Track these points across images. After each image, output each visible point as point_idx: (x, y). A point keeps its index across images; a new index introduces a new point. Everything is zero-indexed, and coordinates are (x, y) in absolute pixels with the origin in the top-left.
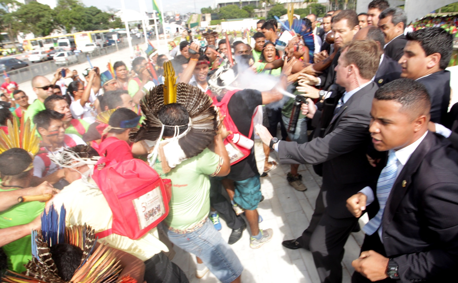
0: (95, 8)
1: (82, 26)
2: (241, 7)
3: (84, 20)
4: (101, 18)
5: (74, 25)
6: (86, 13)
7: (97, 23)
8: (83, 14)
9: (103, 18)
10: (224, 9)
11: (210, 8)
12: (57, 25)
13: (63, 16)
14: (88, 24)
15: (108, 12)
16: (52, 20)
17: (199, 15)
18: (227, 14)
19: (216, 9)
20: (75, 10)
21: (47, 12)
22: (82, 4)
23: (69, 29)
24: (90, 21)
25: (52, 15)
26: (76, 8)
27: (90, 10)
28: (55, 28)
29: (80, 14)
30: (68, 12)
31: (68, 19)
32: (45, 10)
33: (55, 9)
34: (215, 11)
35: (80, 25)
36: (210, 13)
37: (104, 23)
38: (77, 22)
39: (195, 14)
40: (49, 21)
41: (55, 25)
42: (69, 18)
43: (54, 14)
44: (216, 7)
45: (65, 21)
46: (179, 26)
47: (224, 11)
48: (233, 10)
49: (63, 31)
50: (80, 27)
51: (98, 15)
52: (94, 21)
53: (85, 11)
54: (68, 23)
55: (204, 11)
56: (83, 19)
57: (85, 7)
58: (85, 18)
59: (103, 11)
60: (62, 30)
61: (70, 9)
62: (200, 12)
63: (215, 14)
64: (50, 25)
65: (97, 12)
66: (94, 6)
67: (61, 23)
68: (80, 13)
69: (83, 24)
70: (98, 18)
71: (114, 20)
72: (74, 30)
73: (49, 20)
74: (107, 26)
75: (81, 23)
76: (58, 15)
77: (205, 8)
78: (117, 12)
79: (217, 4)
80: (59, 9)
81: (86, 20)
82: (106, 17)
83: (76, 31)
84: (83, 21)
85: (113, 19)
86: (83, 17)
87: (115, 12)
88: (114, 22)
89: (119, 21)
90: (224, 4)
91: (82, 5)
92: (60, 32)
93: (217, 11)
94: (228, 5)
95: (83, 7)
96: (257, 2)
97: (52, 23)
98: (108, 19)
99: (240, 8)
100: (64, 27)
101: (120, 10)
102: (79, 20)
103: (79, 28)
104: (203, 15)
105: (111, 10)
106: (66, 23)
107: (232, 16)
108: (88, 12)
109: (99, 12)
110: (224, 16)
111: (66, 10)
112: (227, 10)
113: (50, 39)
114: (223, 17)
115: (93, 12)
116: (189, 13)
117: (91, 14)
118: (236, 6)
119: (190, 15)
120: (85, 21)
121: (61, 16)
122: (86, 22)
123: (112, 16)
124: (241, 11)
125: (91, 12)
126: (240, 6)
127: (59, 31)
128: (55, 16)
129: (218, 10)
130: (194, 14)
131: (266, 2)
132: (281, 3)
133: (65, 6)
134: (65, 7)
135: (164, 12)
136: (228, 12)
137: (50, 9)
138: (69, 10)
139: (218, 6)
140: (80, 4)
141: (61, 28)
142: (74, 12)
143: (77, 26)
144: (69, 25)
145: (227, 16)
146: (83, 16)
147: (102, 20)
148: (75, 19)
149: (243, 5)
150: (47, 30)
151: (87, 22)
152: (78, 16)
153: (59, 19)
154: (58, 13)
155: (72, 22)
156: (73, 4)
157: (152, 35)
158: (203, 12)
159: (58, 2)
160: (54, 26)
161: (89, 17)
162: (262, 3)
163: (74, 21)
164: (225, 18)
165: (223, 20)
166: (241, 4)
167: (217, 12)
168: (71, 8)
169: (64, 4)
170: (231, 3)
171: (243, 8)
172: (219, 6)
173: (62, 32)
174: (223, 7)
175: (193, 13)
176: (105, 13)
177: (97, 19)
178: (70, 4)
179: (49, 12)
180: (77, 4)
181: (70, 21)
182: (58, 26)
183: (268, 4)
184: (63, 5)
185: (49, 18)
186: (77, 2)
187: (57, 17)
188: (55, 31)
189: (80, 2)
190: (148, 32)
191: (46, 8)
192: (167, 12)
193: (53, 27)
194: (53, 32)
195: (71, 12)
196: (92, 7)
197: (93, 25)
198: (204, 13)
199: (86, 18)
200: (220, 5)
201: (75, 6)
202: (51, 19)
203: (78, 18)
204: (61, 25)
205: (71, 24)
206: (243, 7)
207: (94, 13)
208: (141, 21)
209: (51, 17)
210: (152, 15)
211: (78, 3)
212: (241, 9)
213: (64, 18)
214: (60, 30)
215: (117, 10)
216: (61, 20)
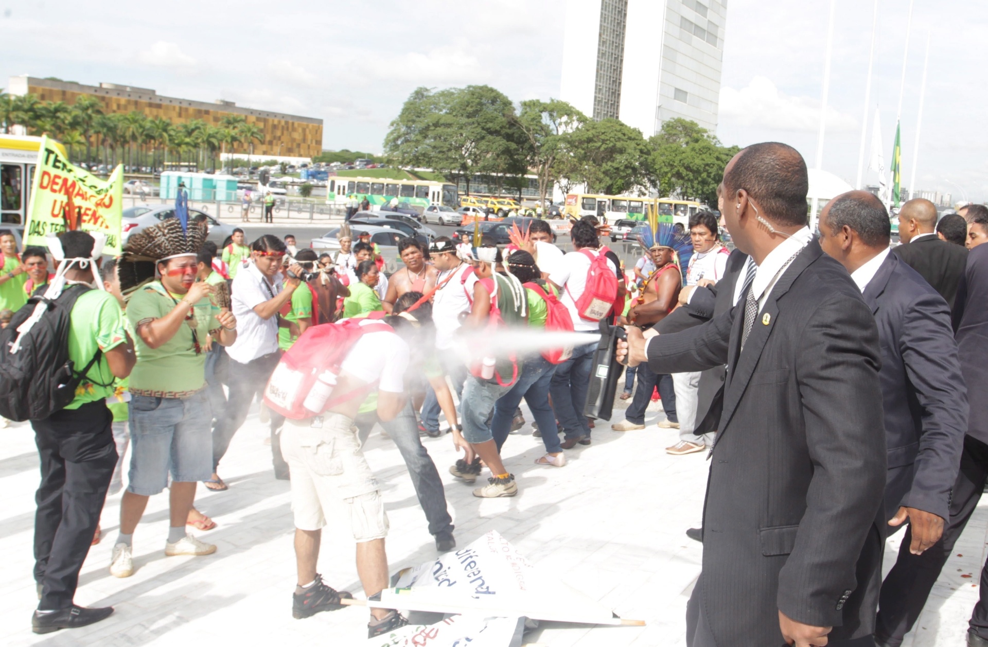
1: (700, 187)
3: (709, 173)
5: (680, 182)
6: (718, 159)
8: (711, 160)
12: (644, 176)
13: (663, 158)
16: (637, 164)
20: (693, 149)
21: (632, 144)
22: (714, 138)
23: (667, 189)
25: (641, 151)
26: (697, 146)
28: (638, 182)
29: (703, 160)
30: (677, 151)
31: (672, 166)
32: (630, 138)
33: (652, 139)
35: (696, 184)
38: (691, 175)
40: (630, 163)
41: (639, 176)
42: (676, 164)
43: (645, 150)
45: (665, 169)
49: (651, 192)
50: (692, 188)
53: (716, 154)
54: (669, 175)
56: (706, 171)
57: (718, 146)
58: (711, 170)
60: (652, 189)
61: (684, 146)
64: (630, 171)
67: (654, 172)
68: (704, 156)
69: (704, 183)
72: (677, 194)
73: (632, 161)
75: (700, 179)
76: (653, 155)
80: (659, 142)
81: (712, 175)
83: (681, 196)
86: (707, 168)
91: (713, 142)
92: (644, 194)
95: (715, 145)
97: (634, 169)
100: (658, 183)
102: (697, 172)
103: (690, 191)
106: (666, 174)
108: (723, 156)
111: (674, 146)
113: (621, 202)
120: (709, 176)
121: (659, 159)
122: (710, 180)
127: (643, 189)
128: (645, 156)
133: (674, 138)
134: (674, 141)
137: (642, 139)
138: (681, 146)
140: (708, 137)
141: (648, 184)
142: (689, 153)
143: (689, 184)
144: (670, 179)
146: (707, 165)
148: (688, 168)
150: (620, 182)
151: (714, 179)
152: (697, 162)
153: (654, 162)
154: (654, 150)
155: (679, 175)
156: (695, 135)
160: (636, 177)
163: (684, 172)
168: (687, 143)
169: (673, 131)
173: (649, 194)
178: (687, 135)
179: (638, 144)
180: (702, 136)
181: (675, 170)
182: (646, 179)
184: (670, 135)
185: (632, 157)
186: (706, 131)
187: (650, 158)
188: (636, 187)
189: (711, 134)
191: (633, 136)
193: (633, 179)
194: (631, 188)
195: (683, 152)
199: (713, 171)
201: (696, 140)
202: (636, 160)
203: (694, 168)
204: (653, 178)
205: (673, 180)
209: (637, 156)
211: (705, 135)
213: (664, 162)
214: (646, 188)
216: (657, 167)
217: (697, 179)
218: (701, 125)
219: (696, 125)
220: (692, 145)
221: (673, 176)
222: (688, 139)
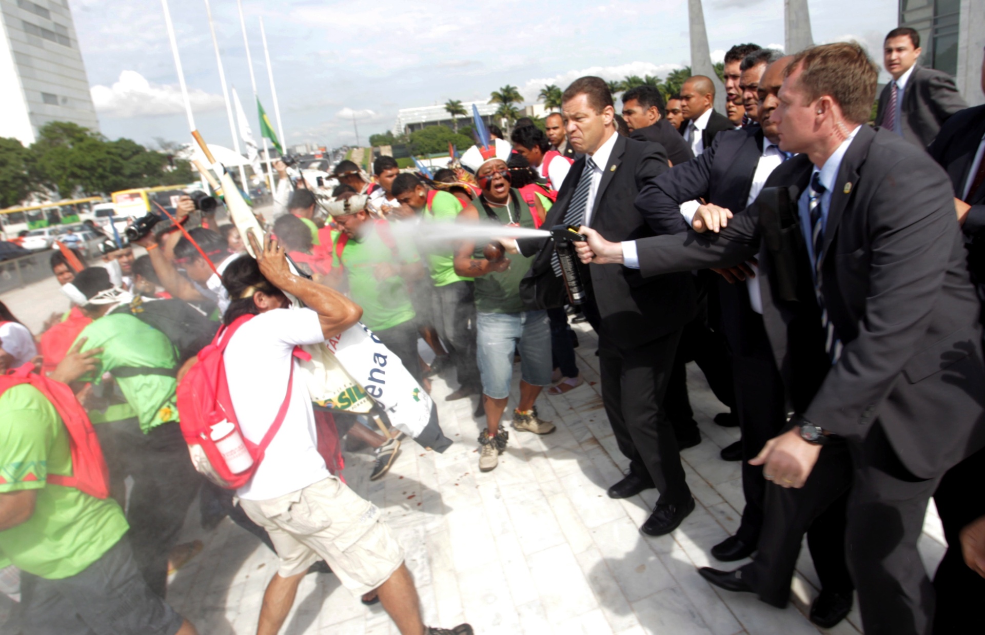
0: (129, 143)
1: (99, 182)
2: (456, 128)
3: (105, 169)
4: (144, 163)
5: (78, 181)
6: (109, 153)
7: (133, 175)
8: (102, 156)
9: (149, 163)
10: (421, 136)
11: (389, 133)
12: (37, 182)
13: (52, 162)
14: (113, 178)
15: (162, 151)
16: (25, 173)
17: (366, 150)
18: (426, 145)
19: (402, 137)
21: (13, 155)
22: (99, 134)
23: (67, 190)
24: (117, 171)
25: (26, 160)
26: (83, 145)
27: (116, 148)
28: (34, 190)
29: (94, 156)
30: (64, 153)
31: (64, 168)
32: (8, 150)
33: (32, 146)
34: (400, 141)
35: (94, 180)
36: (390, 144)
37: (148, 175)
38: (86, 173)
39: (357, 148)
40: (18, 174)
41: (33, 184)
42: (68, 165)
43: (29, 158)
44: (403, 131)
45: (58, 172)
46: (324, 175)
47: (421, 138)
48: (440, 135)
49: (52, 197)
50: (92, 184)
51: (136, 158)
52: (127, 172)
54: (64, 177)
55: (377, 141)
56: (100, 166)
57: (105, 141)
58: (104, 165)
59: (148, 150)
60: (51, 193)
61: (70, 147)
62: (368, 145)
63: (402, 147)
64: (19, 182)
65: (134, 150)
66: (127, 137)
67: (47, 177)
68: (93, 153)
69: (102, 177)
70: (137, 163)
71: (175, 168)
72: (80, 193)
73: (19, 171)
74: (157, 181)
75: (97, 175)
76: (40, 161)
77: (378, 136)
78: (181, 150)
79: (403, 127)
81: (108, 169)
82: (154, 162)
83: (84, 194)
84: (100, 170)
85: (172, 165)
86: (101, 163)
87: (177, 150)
88: (174, 171)
89: (187, 169)
90: (418, 125)
91: (98, 138)
92: (45, 199)
93: (406, 140)
94: (428, 126)
95: (101, 141)
96: (489, 118)
97: (25, 180)
98: (161, 165)
99: (454, 132)
100: (56, 186)
101: (188, 147)
102: (92, 169)
103: (91, 187)
104: (376, 150)
105: (166, 146)
106: (60, 177)
107: (437, 148)
108: (114, 150)
109: (138, 150)
110: (422, 150)
111: (59, 149)
112: (426, 137)
113: (20, 213)
114: (418, 152)
115: (125, 150)
116: (345, 146)
117: (120, 155)
118: (445, 128)
119: (346, 151)
121: (48, 164)
122: (107, 174)
123: (169, 159)
124: (455, 137)
125: (119, 151)
126: (454, 128)
127: (43, 195)
128: (32, 164)
129: (407, 138)
130: (355, 149)
131: (507, 118)
132: (540, 117)
133: (57, 141)
134: (58, 144)
135: (289, 148)
136: (428, 141)
137: (22, 148)
138: (67, 148)
139: (405, 129)
140: (92, 134)
141: (46, 189)
142: (78, 153)
143: (88, 182)
144: (66, 181)
145: (427, 149)
146: (100, 160)
147: (146, 167)
148: (81, 167)
149: (459, 126)
150: (13, 193)
151: (111, 172)
152: (89, 160)
153: (43, 168)
154: (40, 156)
155: (74, 175)
156: (77, 135)
157: (263, 194)
158: (375, 144)
159: (41, 133)
160: (30, 185)
161: (114, 161)
162: (499, 119)
163: (78, 171)
164: (422, 154)
165: (419, 156)
166: (456, 124)
167: (405, 143)
168: (72, 144)
169: (54, 135)
170: (434, 123)
171: (459, 132)
172: (409, 131)
173: (50, 198)
174: (417, 130)
175: (353, 147)
176: (154, 153)
177: (134, 167)
178: (69, 136)
179: (19, 154)
180: (86, 134)
181: (68, 171)
182: (41, 186)
183: (513, 121)
184: (52, 139)
185: (18, 167)
186: (87, 130)
187: (38, 165)
188: (33, 195)
189: (94, 131)
190: (254, 190)
191: (11, 146)
192: (294, 147)
193: (27, 188)
194: (29, 198)
195: (71, 153)
196: (122, 141)
197: (125, 180)
198: (376, 146)
199: (108, 165)
200: (411, 127)
201: (81, 140)
202: (23, 169)
203: (88, 166)
204: (48, 182)
205: (71, 180)
206: (460, 129)
207: (129, 153)
208: (237, 167)
209: (23, 166)
210: (263, 154)
211: (88, 133)
212: (456, 133)
213: (54, 166)
214: (45, 193)
215: (180, 146)
216: (48, 172)
217: (93, 175)
218: (81, 124)
219: (75, 125)
220: (78, 144)
221: (69, 177)
222: (71, 140)
